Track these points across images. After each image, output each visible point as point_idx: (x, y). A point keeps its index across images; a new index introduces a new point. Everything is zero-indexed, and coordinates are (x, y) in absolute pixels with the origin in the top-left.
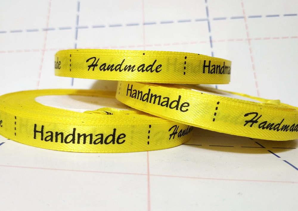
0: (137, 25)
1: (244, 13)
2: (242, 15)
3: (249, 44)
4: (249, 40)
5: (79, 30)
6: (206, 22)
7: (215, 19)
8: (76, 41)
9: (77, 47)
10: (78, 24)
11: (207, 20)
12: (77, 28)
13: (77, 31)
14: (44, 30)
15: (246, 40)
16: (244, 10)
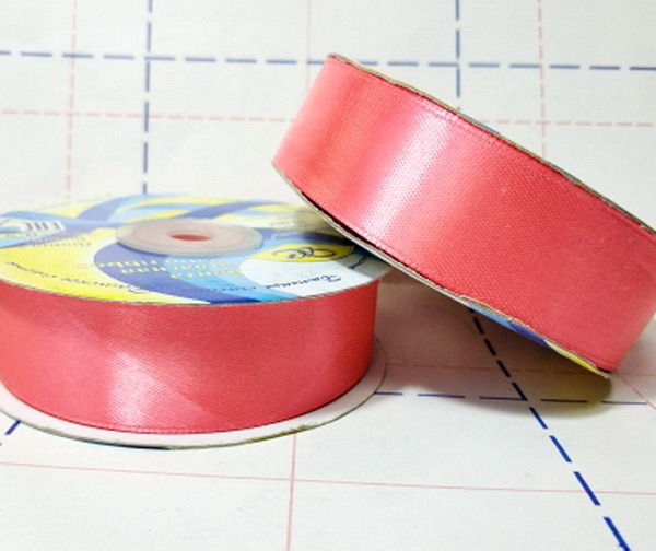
0: (293, 62)
1: (541, 56)
2: (536, 61)
3: (544, 134)
4: (544, 124)
5: (153, 64)
6: (453, 70)
7: (473, 65)
8: (147, 97)
9: (151, 111)
10: (149, 48)
11: (456, 65)
12: (147, 58)
13: (148, 66)
14: (66, 55)
15: (538, 122)
16: (541, 49)
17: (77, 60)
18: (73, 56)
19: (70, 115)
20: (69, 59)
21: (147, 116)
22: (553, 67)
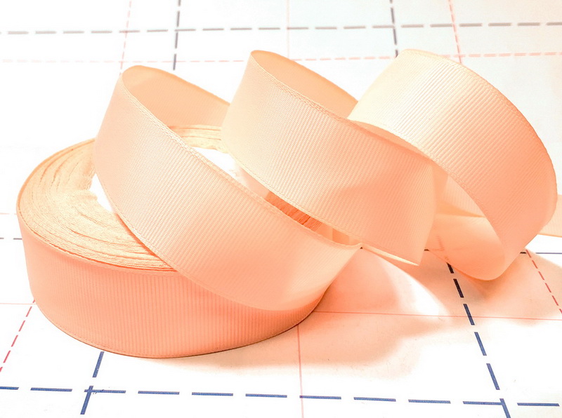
0: (278, 29)
1: (453, 19)
2: (451, 22)
4: (460, 57)
5: (180, 33)
6: (392, 29)
7: (404, 26)
8: (176, 51)
9: (177, 60)
10: (178, 25)
11: (393, 27)
12: (176, 30)
13: (177, 35)
14: (121, 32)
15: (455, 56)
16: (452, 17)
17: (128, 34)
18: (126, 32)
19: (122, 63)
20: (123, 34)
21: (175, 61)
22: (462, 25)
